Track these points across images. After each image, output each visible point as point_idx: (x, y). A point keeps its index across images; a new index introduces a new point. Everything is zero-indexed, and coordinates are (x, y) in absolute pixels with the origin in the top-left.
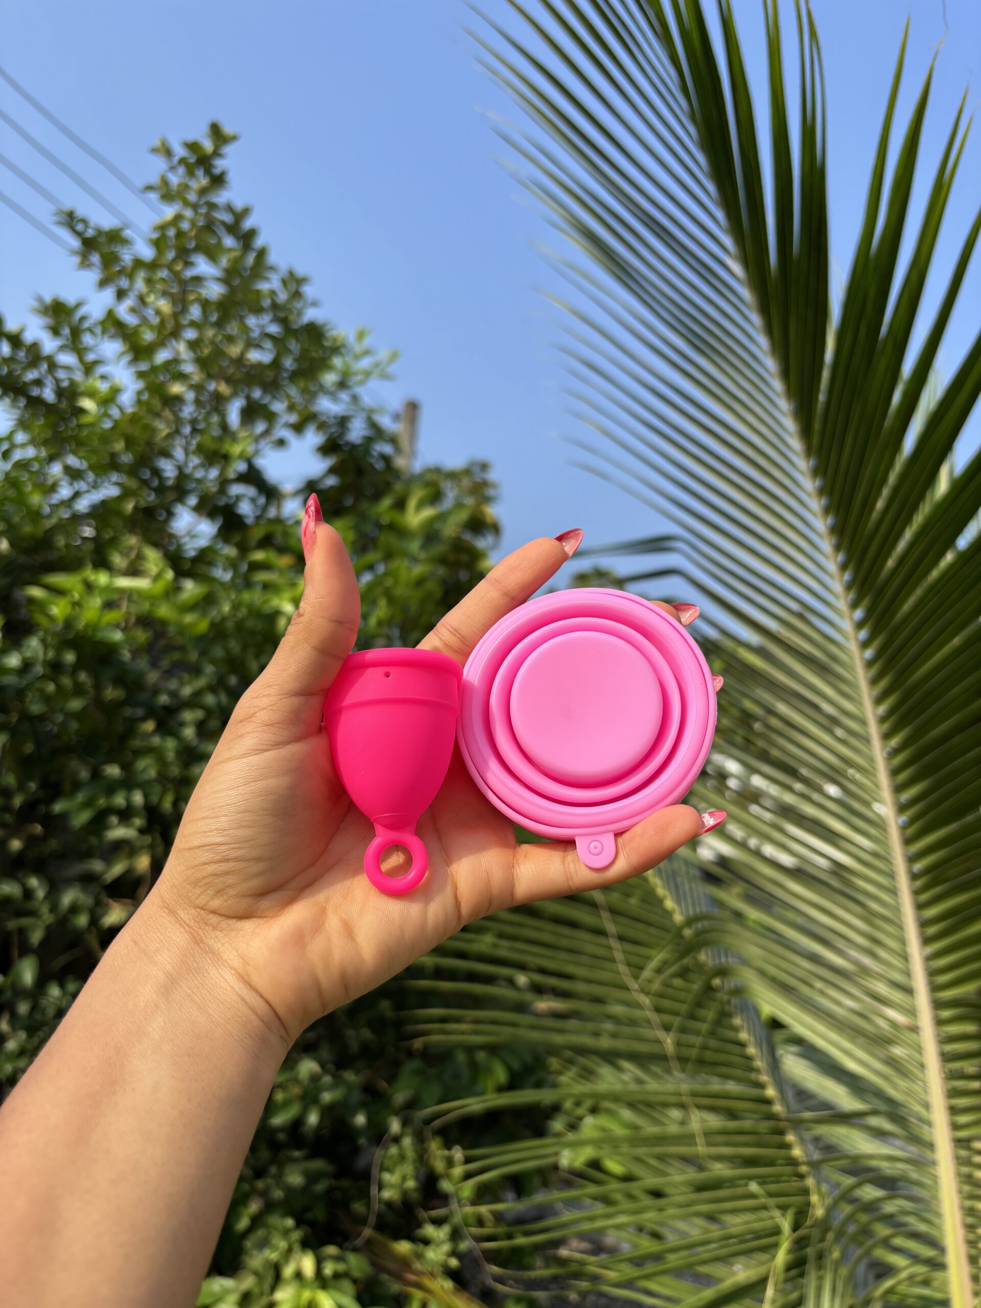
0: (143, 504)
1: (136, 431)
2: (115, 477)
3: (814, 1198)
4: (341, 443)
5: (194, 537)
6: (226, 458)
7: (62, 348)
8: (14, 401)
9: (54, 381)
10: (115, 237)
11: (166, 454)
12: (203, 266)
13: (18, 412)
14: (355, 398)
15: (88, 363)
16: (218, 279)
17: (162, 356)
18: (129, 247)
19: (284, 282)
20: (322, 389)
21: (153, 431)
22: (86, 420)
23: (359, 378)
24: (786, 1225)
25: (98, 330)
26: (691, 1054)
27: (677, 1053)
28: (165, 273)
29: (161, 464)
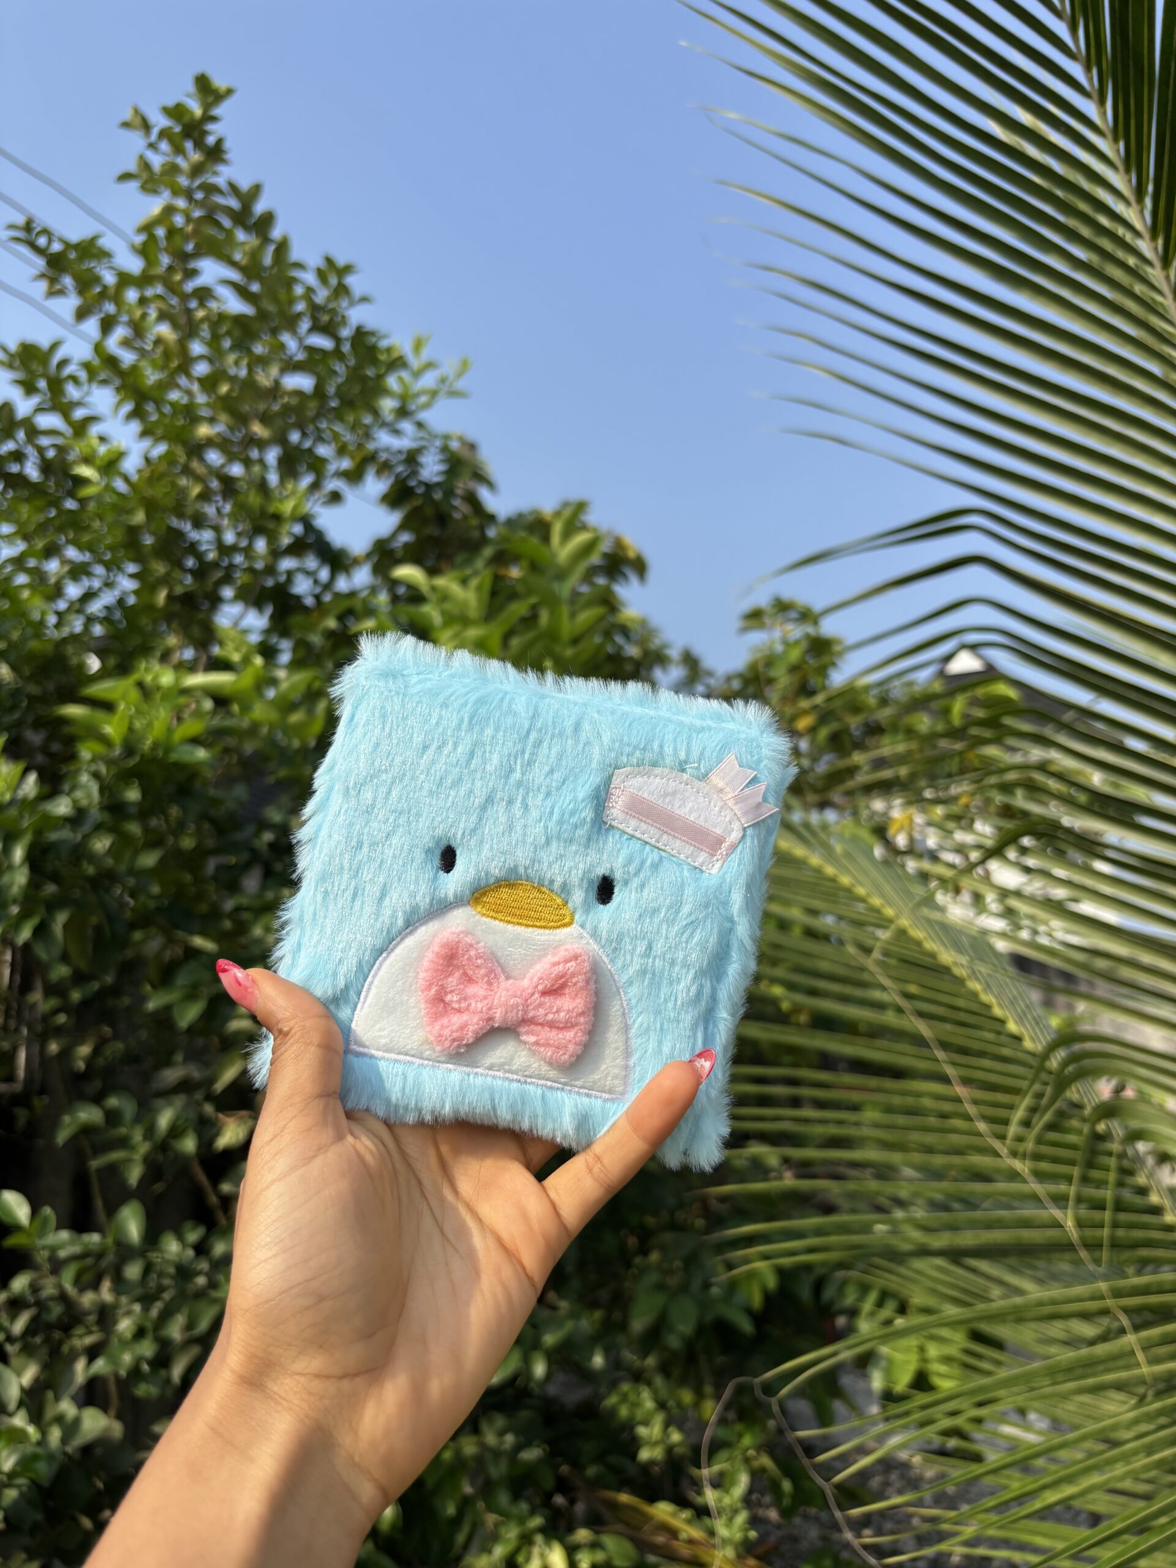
0: (179, 590)
1: (158, 492)
2: (131, 567)
4: (414, 484)
6: (277, 518)
7: (39, 410)
9: (36, 453)
10: (90, 250)
14: (420, 425)
15: (77, 422)
16: (232, 285)
18: (108, 259)
19: (322, 275)
20: (378, 420)
21: (183, 492)
22: (90, 489)
23: (423, 399)
25: (83, 375)
26: (1103, 1237)
27: (1082, 1238)
28: (159, 289)
29: (194, 535)
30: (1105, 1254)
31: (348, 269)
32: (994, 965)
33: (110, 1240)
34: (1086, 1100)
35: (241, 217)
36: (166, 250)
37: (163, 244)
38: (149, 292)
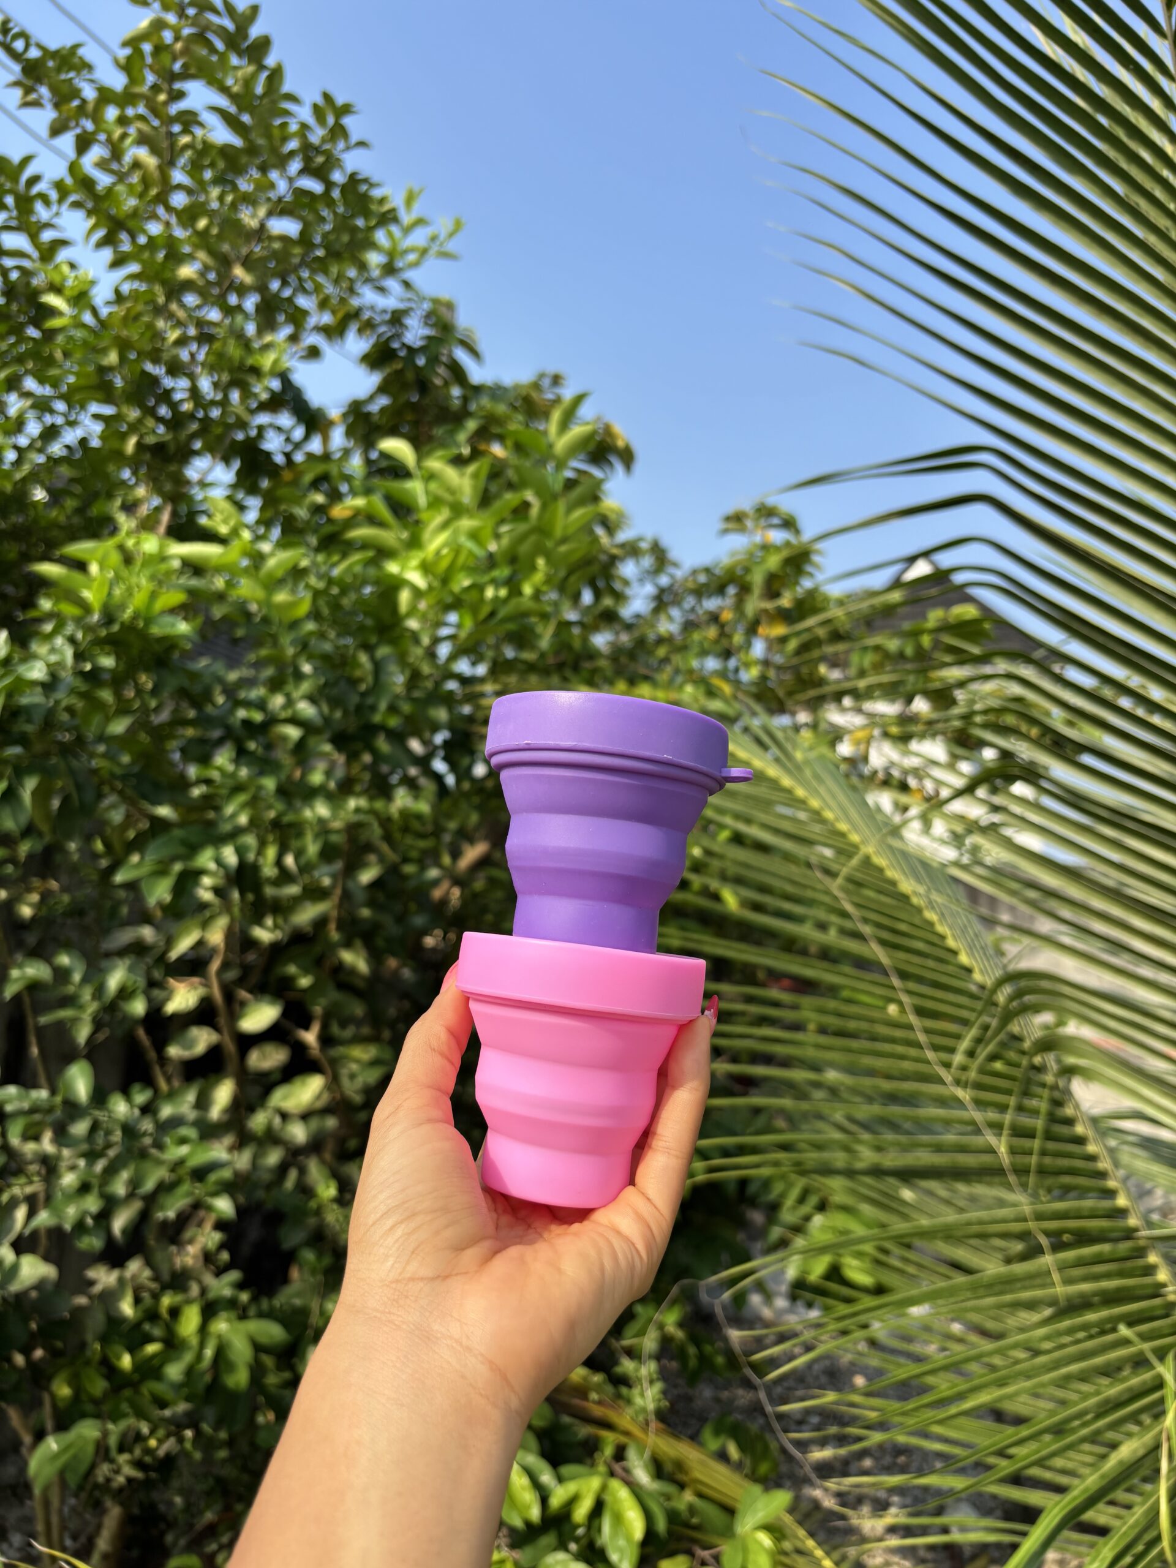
0: (150, 440)
1: (133, 334)
4: (397, 346)
5: (207, 485)
7: (5, 226)
10: (68, 59)
14: (407, 284)
15: (45, 244)
16: (220, 113)
18: (88, 71)
19: (318, 111)
20: (363, 274)
21: (158, 336)
22: (55, 323)
23: (412, 257)
24: (1168, 1375)
25: (54, 195)
26: (1030, 1164)
27: (1012, 1164)
28: (141, 109)
29: (168, 382)
30: (1032, 1179)
31: (346, 109)
32: (948, 895)
33: (58, 1099)
34: (1025, 1033)
35: (235, 40)
36: (151, 67)
37: (149, 60)
38: (130, 112)
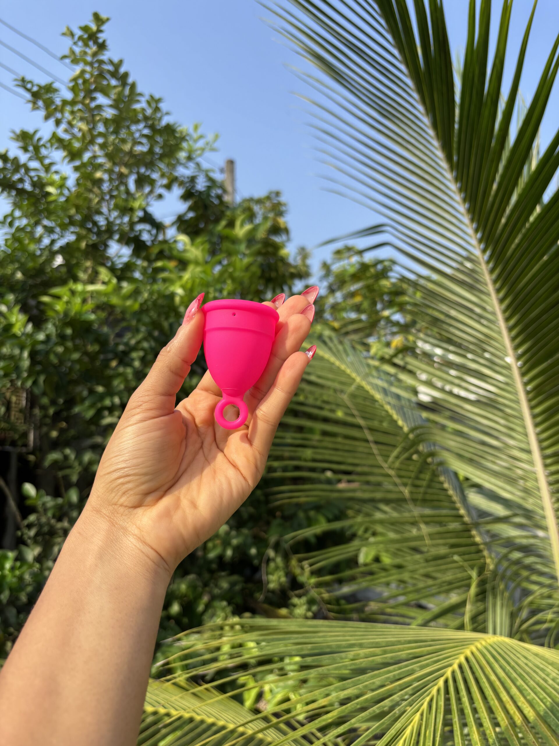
0: (90, 242)
1: (80, 202)
2: (72, 229)
3: (488, 561)
4: (194, 191)
5: (120, 257)
6: (131, 210)
7: (30, 159)
8: (9, 193)
9: (29, 179)
10: (49, 89)
11: (99, 213)
12: (101, 100)
13: (13, 198)
14: (198, 165)
15: (46, 165)
16: (111, 106)
17: (87, 156)
18: (58, 93)
19: (148, 103)
20: (178, 162)
21: (90, 200)
22: (51, 198)
23: (199, 152)
24: (474, 574)
25: (48, 145)
26: (419, 497)
27: (411, 497)
28: (80, 106)
29: (96, 218)
30: (419, 502)
31: (158, 101)
33: (66, 501)
35: (115, 74)
36: (82, 89)
38: (76, 108)
